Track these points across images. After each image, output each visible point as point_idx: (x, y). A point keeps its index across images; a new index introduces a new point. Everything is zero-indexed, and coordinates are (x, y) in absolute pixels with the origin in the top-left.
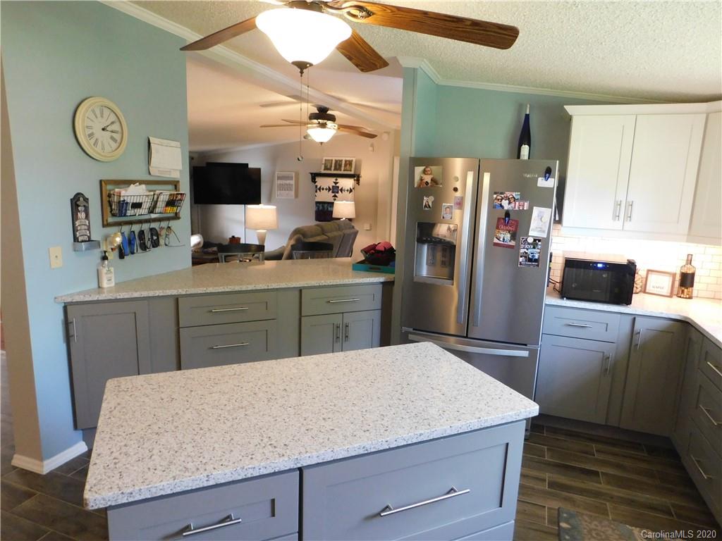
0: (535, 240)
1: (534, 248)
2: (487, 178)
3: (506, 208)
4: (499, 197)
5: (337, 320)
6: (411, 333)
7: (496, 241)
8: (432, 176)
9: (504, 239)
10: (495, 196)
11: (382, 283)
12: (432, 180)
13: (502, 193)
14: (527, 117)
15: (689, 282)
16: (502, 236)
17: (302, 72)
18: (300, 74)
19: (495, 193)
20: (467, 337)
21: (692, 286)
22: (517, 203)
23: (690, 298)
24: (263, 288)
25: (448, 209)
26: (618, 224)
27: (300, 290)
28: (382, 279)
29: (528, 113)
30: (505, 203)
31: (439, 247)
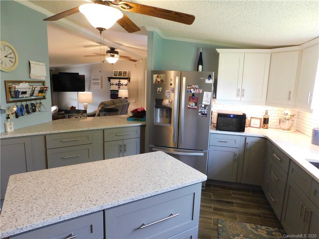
0: (205, 106)
1: (205, 109)
2: (184, 79)
3: (193, 92)
4: (190, 88)
5: (121, 143)
6: (154, 147)
7: (189, 106)
8: (161, 79)
9: (192, 106)
10: (188, 87)
11: (140, 126)
12: (161, 80)
13: (190, 86)
14: (201, 53)
15: (267, 122)
16: (191, 104)
17: (101, 33)
18: (100, 33)
19: (188, 86)
20: (177, 148)
21: (268, 123)
22: (197, 90)
23: (267, 128)
24: (86, 130)
25: (168, 93)
26: (239, 99)
27: (103, 130)
28: (140, 124)
29: (201, 52)
30: (192, 90)
31: (165, 110)
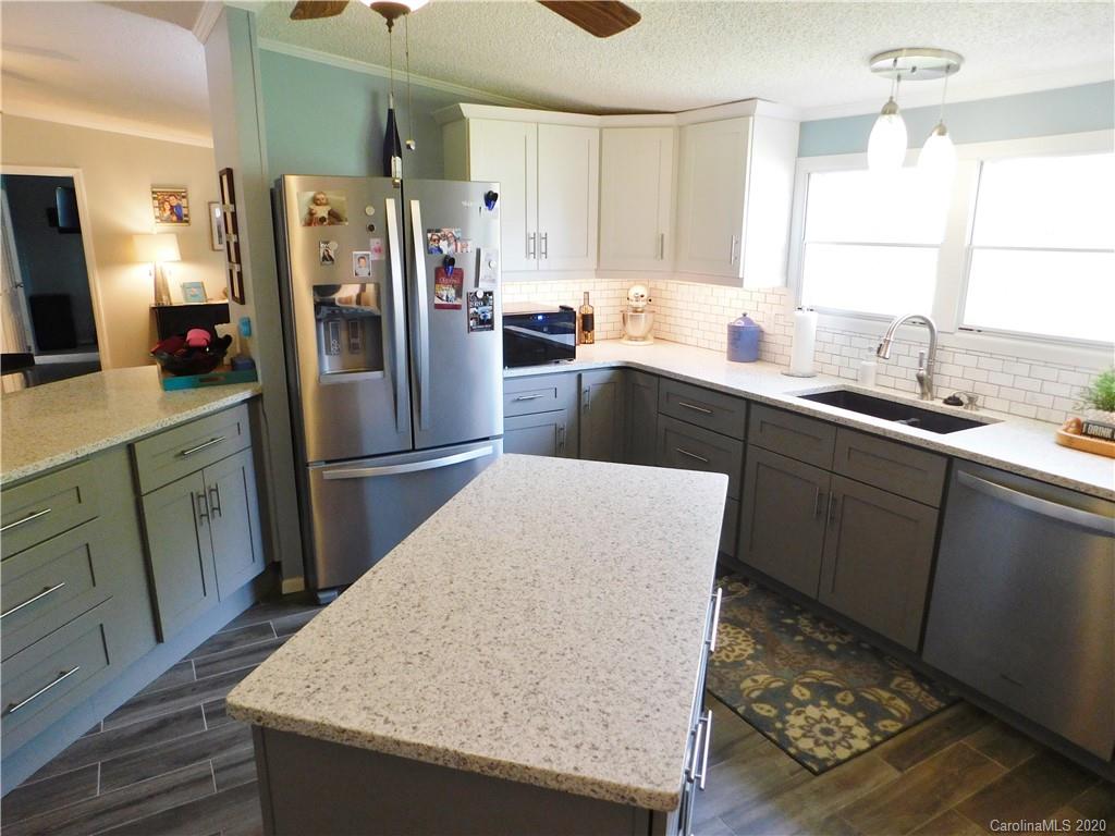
0: (485, 293)
1: (485, 305)
2: (415, 206)
3: (445, 252)
4: (435, 237)
5: (196, 485)
6: (326, 469)
7: (437, 301)
8: (328, 208)
9: (447, 297)
10: (429, 235)
11: (244, 401)
12: (329, 213)
13: (438, 231)
14: (391, 112)
15: (590, 326)
16: (445, 293)
17: (390, 24)
19: (429, 231)
20: (414, 450)
21: (593, 328)
22: (459, 244)
23: (593, 343)
25: (362, 260)
26: (533, 262)
27: (130, 447)
28: (247, 394)
29: (391, 107)
30: (443, 245)
